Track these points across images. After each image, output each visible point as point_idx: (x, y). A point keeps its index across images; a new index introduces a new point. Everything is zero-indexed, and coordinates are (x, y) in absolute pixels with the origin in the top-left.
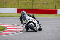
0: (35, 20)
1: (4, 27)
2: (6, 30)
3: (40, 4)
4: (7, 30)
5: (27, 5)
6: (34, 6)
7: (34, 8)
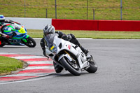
0: (75, 48)
1: (22, 61)
2: (26, 69)
3: (106, 8)
4: (29, 68)
5: (75, 11)
6: (91, 14)
7: (90, 18)
